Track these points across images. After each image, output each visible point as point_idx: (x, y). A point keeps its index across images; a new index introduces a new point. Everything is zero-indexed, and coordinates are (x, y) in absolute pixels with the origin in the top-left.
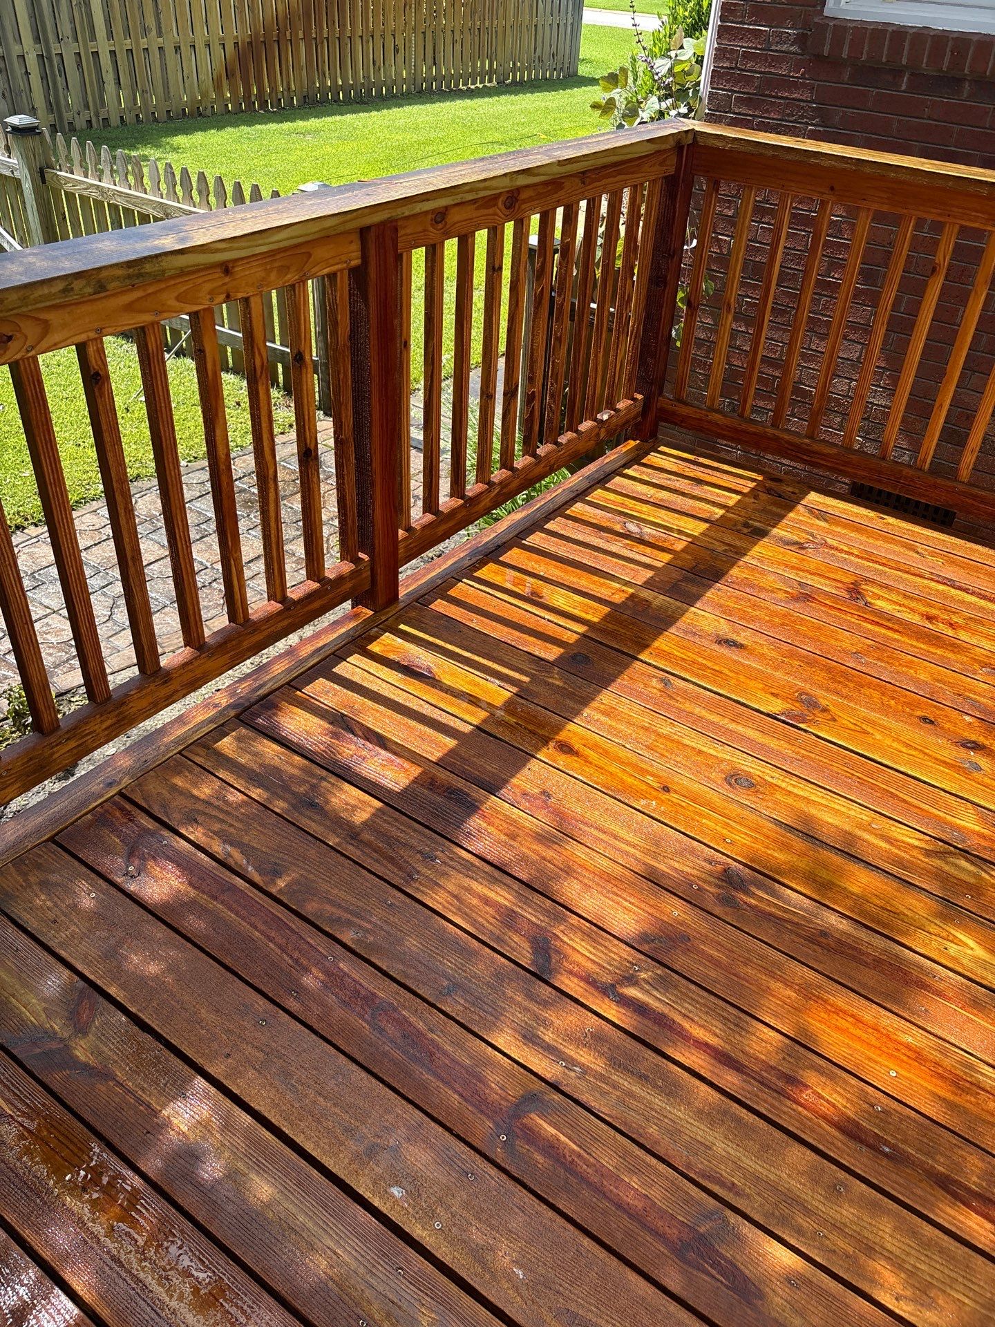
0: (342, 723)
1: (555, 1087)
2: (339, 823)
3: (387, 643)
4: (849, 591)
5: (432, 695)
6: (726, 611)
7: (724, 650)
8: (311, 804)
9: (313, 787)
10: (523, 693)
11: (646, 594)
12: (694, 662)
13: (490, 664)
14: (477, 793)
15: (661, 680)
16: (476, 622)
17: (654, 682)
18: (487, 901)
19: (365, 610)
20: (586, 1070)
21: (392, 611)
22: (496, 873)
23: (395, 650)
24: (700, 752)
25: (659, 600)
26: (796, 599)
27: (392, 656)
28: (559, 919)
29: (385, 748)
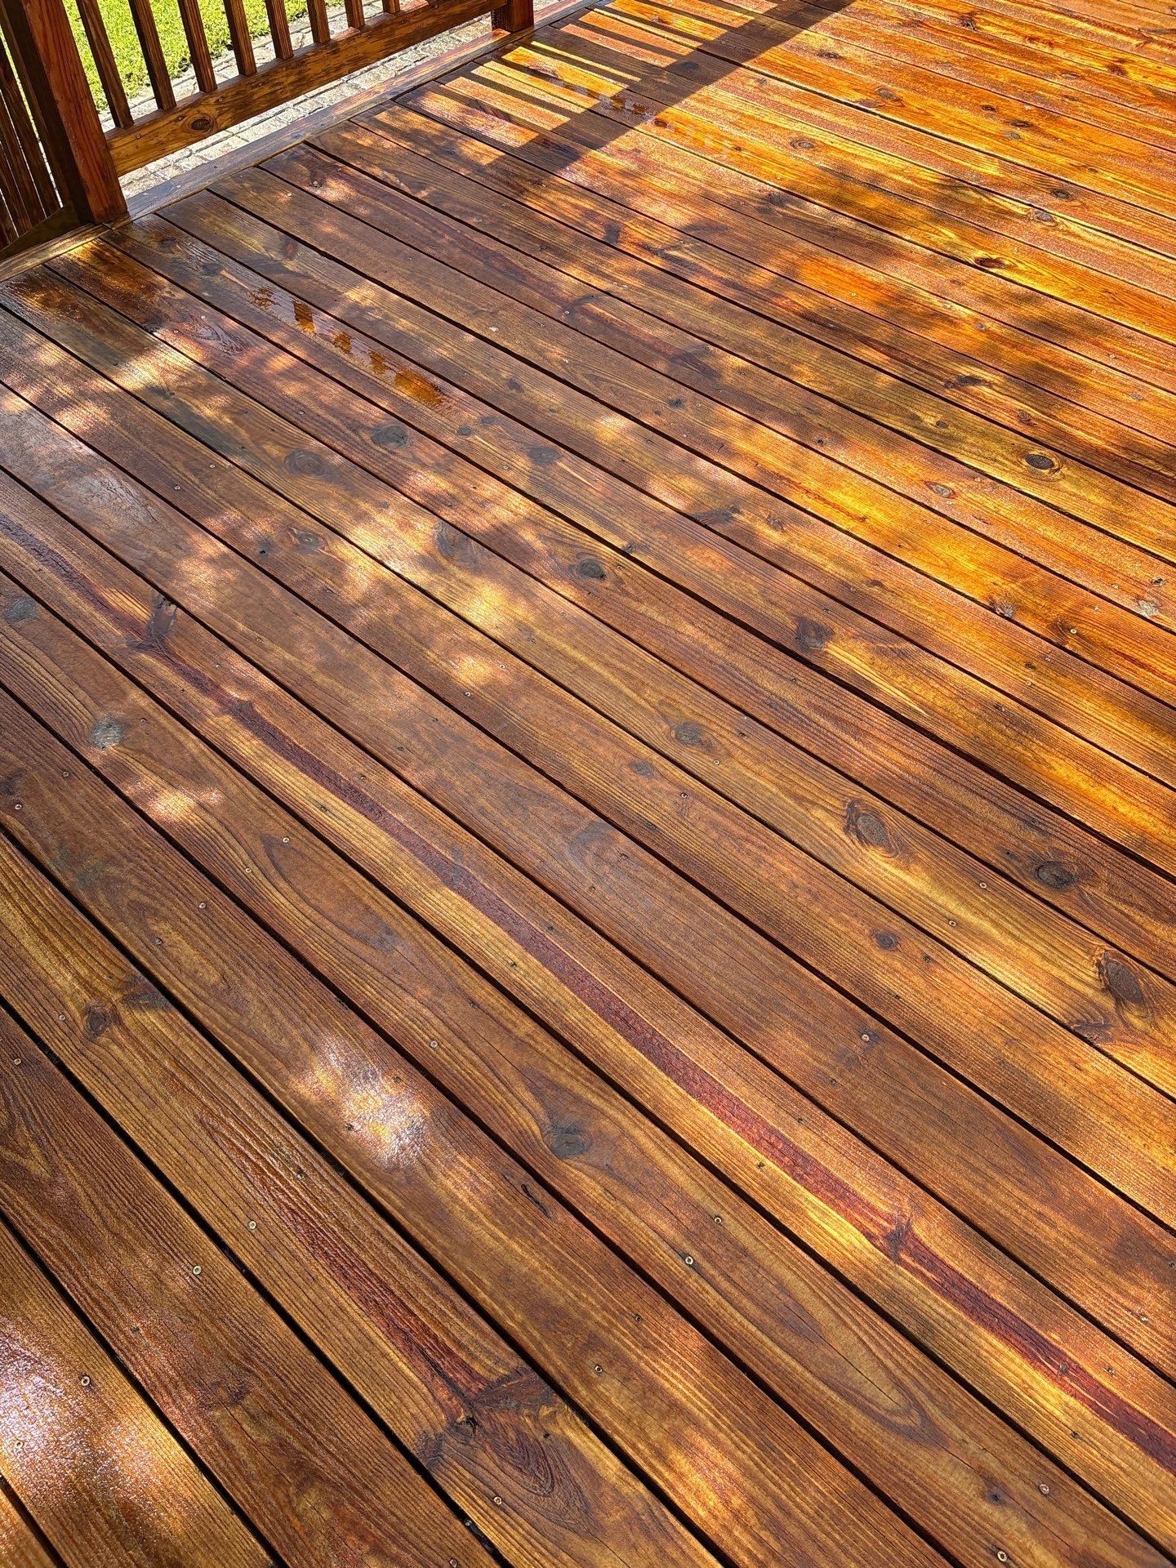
0: (475, 105)
1: (608, 293)
2: (468, 163)
3: (520, 54)
4: (962, 18)
5: (555, 89)
6: (836, 32)
7: (823, 61)
8: (450, 152)
9: (451, 143)
10: (633, 88)
11: (765, 20)
12: (793, 68)
13: (607, 69)
14: (580, 148)
15: (758, 80)
16: (601, 41)
17: (752, 82)
18: (576, 207)
19: (503, 31)
20: (631, 287)
21: (527, 32)
22: (587, 192)
23: (527, 58)
24: (776, 126)
25: (776, 24)
26: (905, 24)
27: (523, 63)
28: (628, 216)
29: (510, 121)
